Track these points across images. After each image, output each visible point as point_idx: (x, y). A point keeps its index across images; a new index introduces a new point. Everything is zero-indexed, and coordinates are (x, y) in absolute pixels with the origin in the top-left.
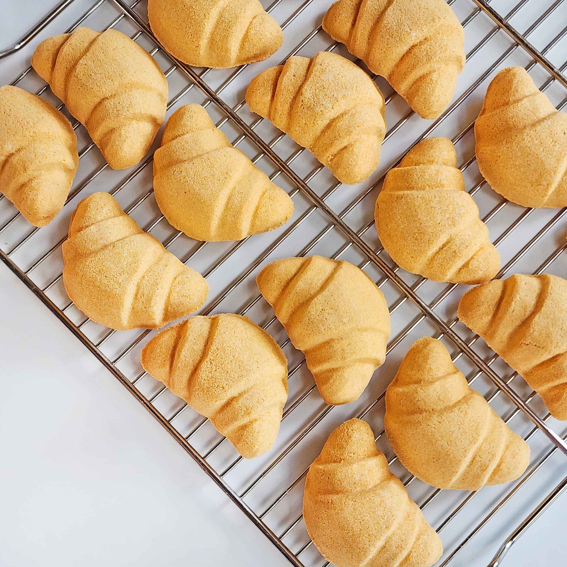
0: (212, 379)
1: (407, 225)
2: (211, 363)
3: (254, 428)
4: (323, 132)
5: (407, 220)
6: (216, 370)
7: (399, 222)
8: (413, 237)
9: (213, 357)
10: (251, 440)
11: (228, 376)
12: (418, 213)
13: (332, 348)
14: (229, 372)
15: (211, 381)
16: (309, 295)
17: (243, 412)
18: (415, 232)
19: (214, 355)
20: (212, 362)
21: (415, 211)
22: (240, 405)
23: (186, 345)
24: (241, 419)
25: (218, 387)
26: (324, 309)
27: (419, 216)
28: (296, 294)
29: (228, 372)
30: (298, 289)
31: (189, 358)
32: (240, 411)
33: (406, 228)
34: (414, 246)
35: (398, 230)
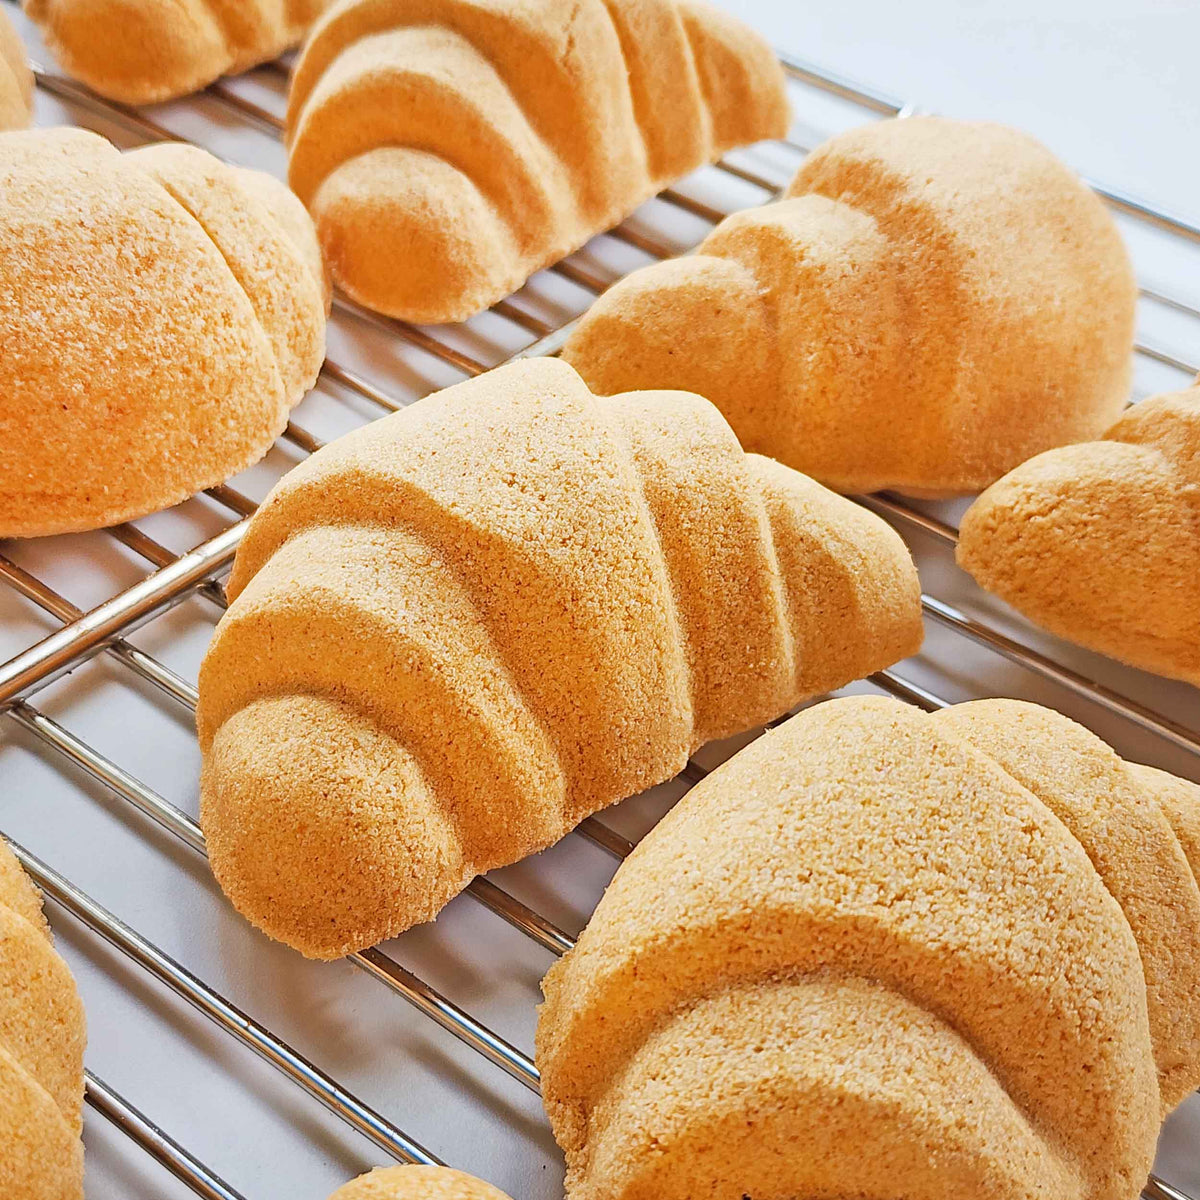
0: (997, 887)
1: (78, 283)
2: (900, 898)
5: (55, 280)
6: (941, 869)
7: (58, 321)
8: (138, 273)
9: (867, 889)
11: (956, 808)
12: (32, 226)
13: (687, 492)
14: (935, 804)
15: (1010, 890)
16: (436, 564)
18: (114, 257)
19: (853, 886)
20: (894, 890)
21: (20, 234)
23: (814, 1073)
27: (46, 224)
29: (935, 812)
30: (402, 613)
31: (890, 1047)
33: (94, 296)
34: (178, 284)
35: (96, 337)
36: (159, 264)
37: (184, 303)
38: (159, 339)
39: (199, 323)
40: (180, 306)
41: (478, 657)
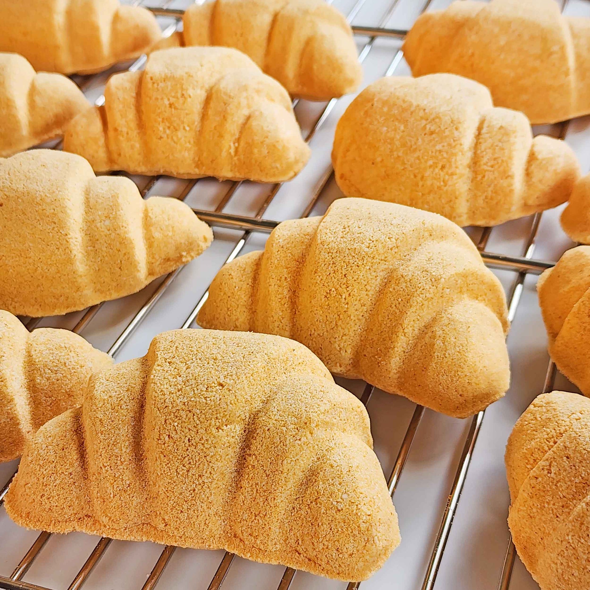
0: (187, 384)
3: (335, 465)
4: (204, 116)
8: (425, 134)
10: (345, 496)
13: (402, 279)
17: (293, 426)
18: (423, 125)
22: (276, 417)
24: (294, 446)
25: (209, 389)
26: (346, 226)
27: (414, 104)
28: (281, 249)
30: (281, 240)
32: (284, 429)
34: (434, 146)
35: (395, 146)
36: (434, 136)
37: (430, 153)
38: (412, 160)
39: (430, 162)
40: (428, 153)
41: (286, 270)
